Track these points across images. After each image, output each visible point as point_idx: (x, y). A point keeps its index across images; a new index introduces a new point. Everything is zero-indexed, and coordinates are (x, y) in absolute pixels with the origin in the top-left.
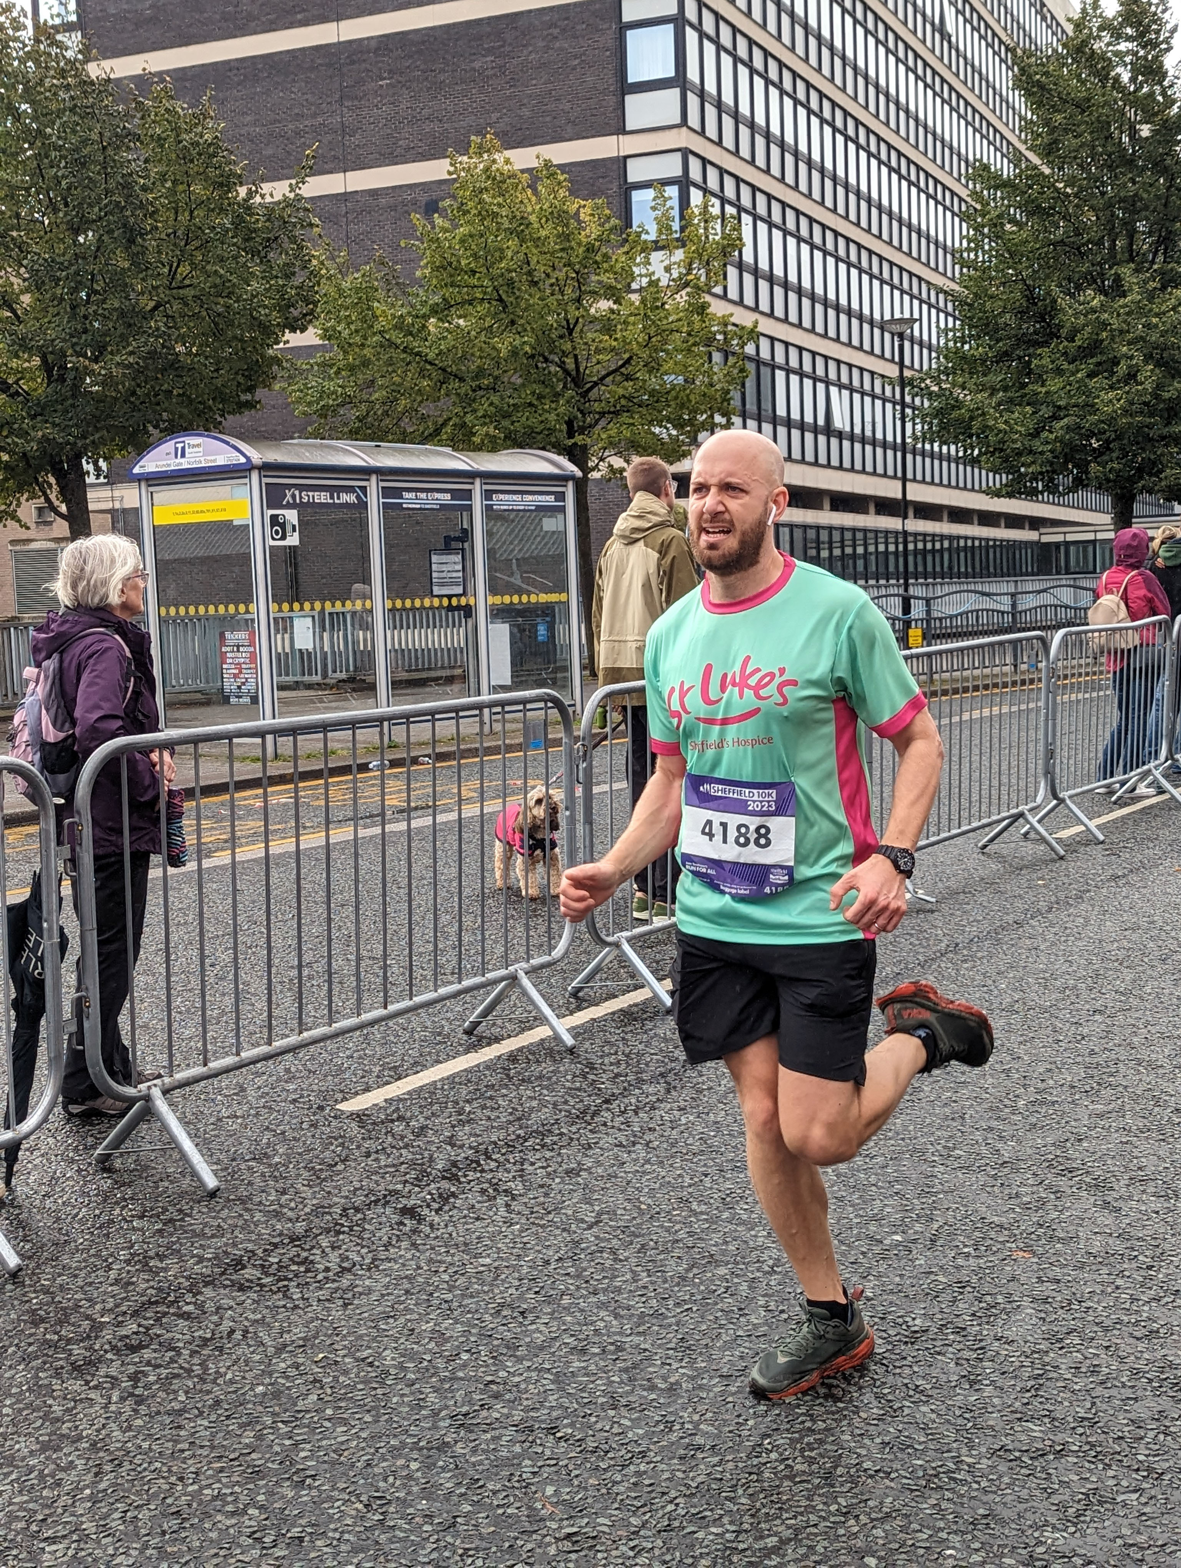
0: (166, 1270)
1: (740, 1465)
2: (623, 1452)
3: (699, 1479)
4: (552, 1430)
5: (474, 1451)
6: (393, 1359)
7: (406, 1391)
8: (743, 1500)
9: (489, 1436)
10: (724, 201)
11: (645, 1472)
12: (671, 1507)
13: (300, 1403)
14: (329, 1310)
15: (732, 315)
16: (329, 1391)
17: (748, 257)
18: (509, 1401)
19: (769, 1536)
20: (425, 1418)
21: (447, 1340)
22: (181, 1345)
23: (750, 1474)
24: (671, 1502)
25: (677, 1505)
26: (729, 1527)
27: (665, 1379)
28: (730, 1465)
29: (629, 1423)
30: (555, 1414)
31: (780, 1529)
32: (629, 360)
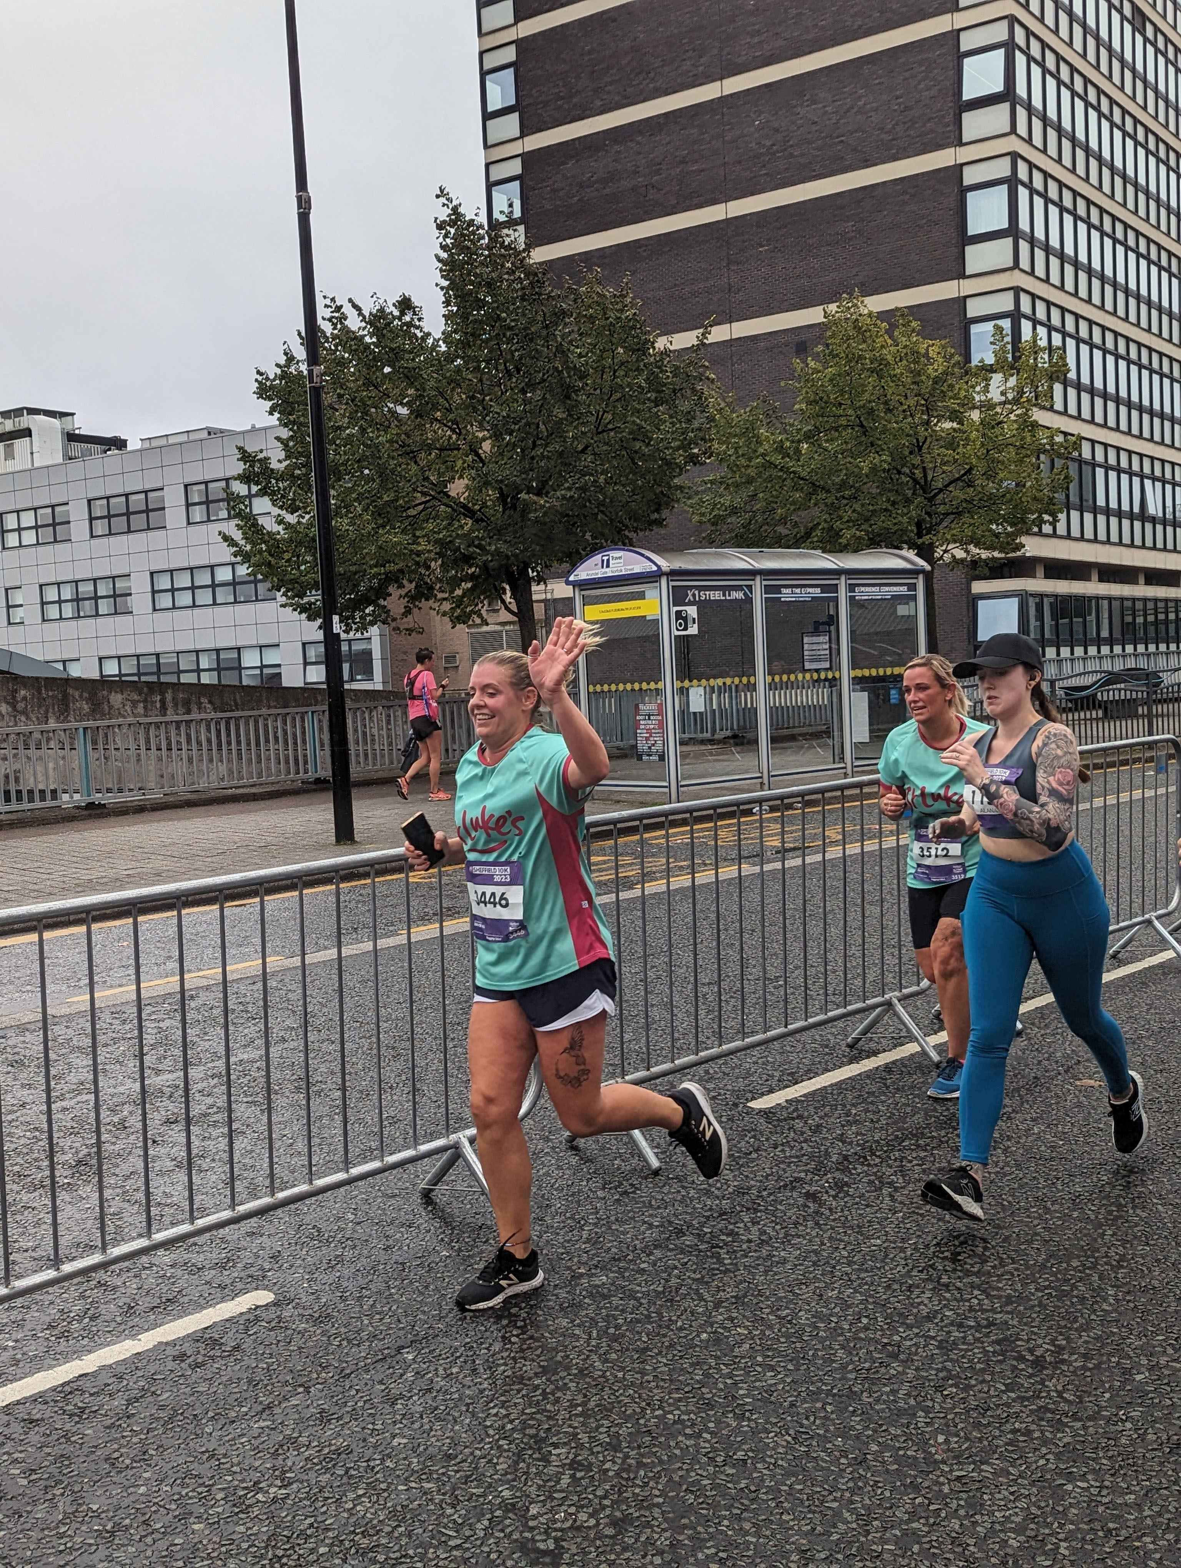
0: (625, 1233)
1: (1101, 1431)
2: (999, 1412)
3: (1065, 1440)
4: (939, 1389)
5: (877, 1401)
6: (807, 1319)
7: (819, 1346)
8: (1104, 1461)
9: (888, 1389)
10: (1050, 329)
11: (1019, 1430)
12: (1042, 1462)
13: (736, 1350)
14: (754, 1274)
16: (758, 1342)
18: (903, 1361)
19: (1127, 1494)
20: (836, 1369)
21: (849, 1307)
22: (639, 1295)
23: (1109, 1439)
24: (1042, 1457)
25: (1048, 1460)
26: (1093, 1483)
27: (1031, 1351)
28: (1091, 1430)
29: (1003, 1388)
30: (941, 1375)
31: (1137, 1488)
32: (971, 469)
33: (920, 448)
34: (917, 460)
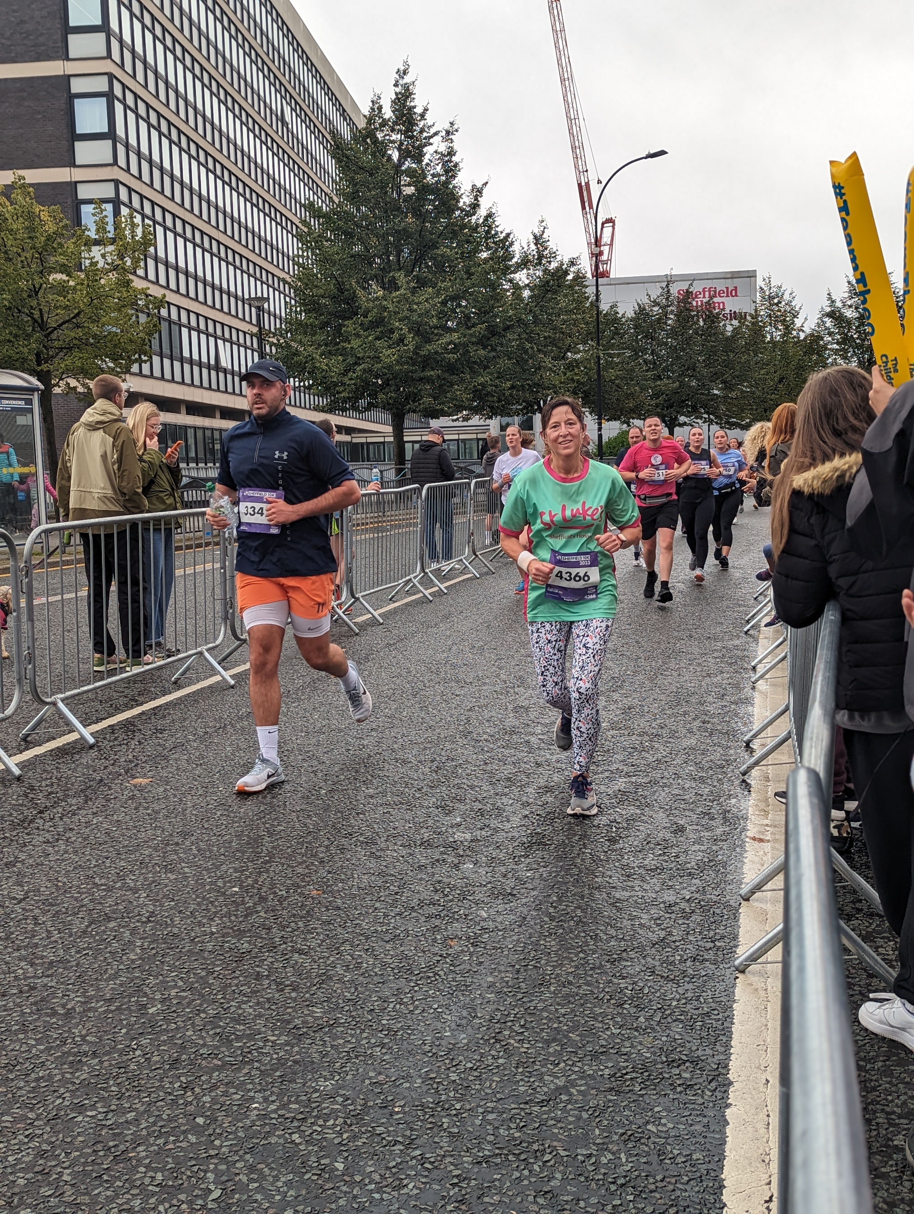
1: (114, 1062)
2: (28, 1064)
3: (82, 1077)
8: (113, 1088)
10: (144, 216)
11: (42, 1077)
12: (59, 1101)
15: (149, 288)
17: (161, 254)
19: (129, 1112)
23: (120, 1068)
24: (60, 1097)
25: (64, 1098)
26: (100, 1110)
29: (34, 1043)
32: (78, 314)
33: (37, 293)
34: (34, 303)
